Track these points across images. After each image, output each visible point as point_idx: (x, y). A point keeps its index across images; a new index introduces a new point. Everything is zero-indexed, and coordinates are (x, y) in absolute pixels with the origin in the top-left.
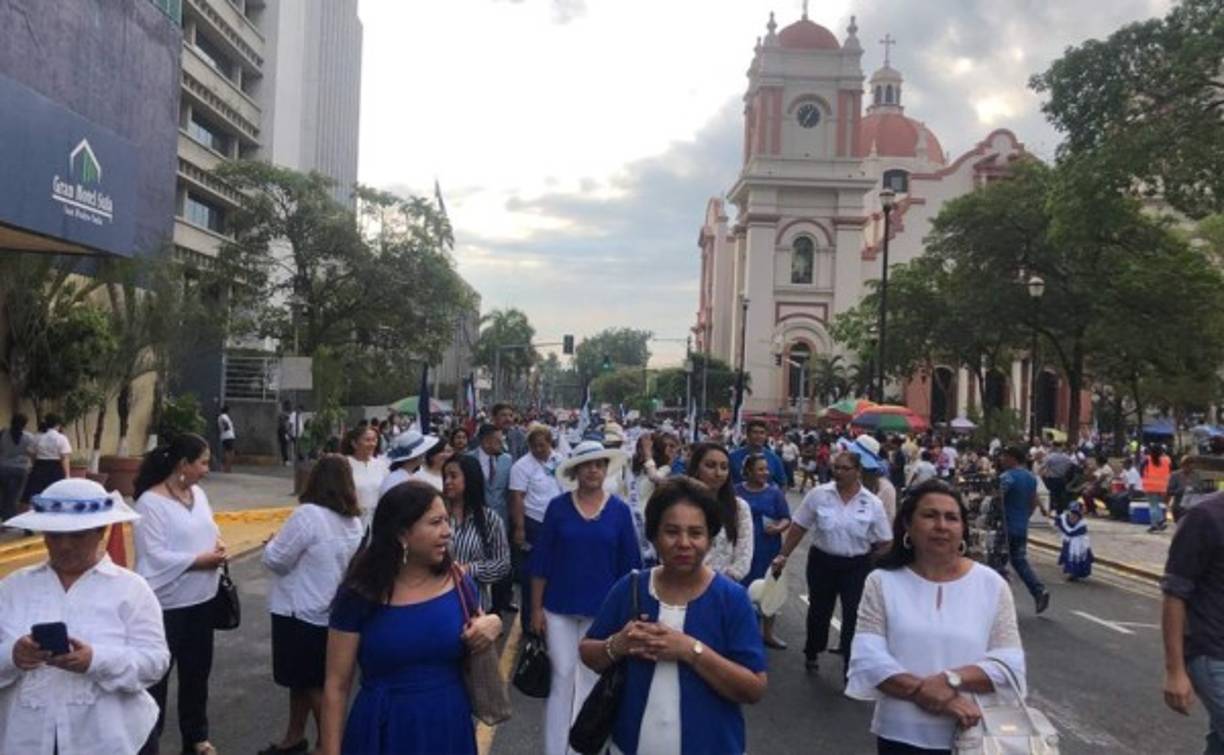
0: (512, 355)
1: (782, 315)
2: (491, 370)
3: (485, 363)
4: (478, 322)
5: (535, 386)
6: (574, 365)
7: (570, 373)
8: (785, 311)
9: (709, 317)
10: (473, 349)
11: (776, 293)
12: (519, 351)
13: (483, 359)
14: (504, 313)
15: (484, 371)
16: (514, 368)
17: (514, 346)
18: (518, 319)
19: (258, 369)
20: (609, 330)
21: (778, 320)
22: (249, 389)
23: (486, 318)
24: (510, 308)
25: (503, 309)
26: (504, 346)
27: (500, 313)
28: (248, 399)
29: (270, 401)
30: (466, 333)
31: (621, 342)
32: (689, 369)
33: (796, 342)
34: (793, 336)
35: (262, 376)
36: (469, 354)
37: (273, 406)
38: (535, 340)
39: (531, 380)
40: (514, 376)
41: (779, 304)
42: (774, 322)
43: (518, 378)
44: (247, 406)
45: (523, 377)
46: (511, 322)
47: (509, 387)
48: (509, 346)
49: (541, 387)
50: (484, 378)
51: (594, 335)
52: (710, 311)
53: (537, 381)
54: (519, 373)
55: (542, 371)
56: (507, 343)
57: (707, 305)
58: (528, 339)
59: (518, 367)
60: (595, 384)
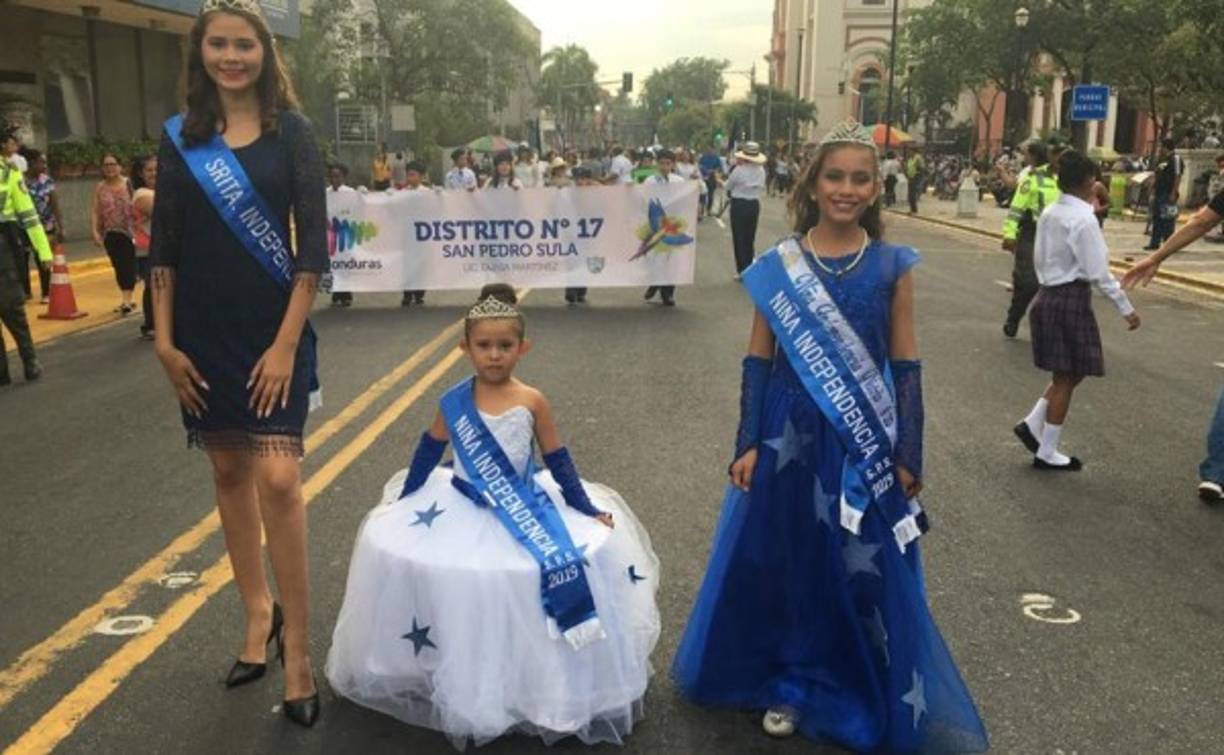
0: (575, 95)
1: (852, 39)
2: (555, 112)
3: (549, 103)
4: (539, 62)
5: (602, 125)
6: (643, 101)
7: (641, 110)
8: (855, 35)
9: (782, 45)
10: (535, 89)
11: (846, 16)
12: (582, 91)
13: (545, 99)
14: (564, 48)
15: (547, 111)
16: (577, 108)
17: (577, 85)
18: (578, 55)
19: (358, 116)
20: (682, 61)
21: (848, 45)
22: (350, 133)
23: (548, 56)
24: (571, 44)
25: (564, 45)
26: (568, 86)
27: (560, 49)
28: (353, 142)
29: (371, 143)
30: (527, 74)
31: (694, 74)
32: (754, 102)
33: (865, 69)
34: (864, 62)
35: (362, 122)
36: (531, 94)
37: (374, 147)
38: (598, 78)
39: (598, 119)
40: (578, 115)
41: (849, 28)
42: (843, 48)
43: (582, 118)
44: (353, 148)
45: (587, 116)
46: (572, 59)
47: (575, 128)
48: (572, 85)
49: (609, 128)
50: (547, 119)
51: (666, 66)
52: (782, 36)
53: (605, 120)
54: (583, 112)
55: (610, 109)
56: (570, 83)
57: (780, 29)
58: (591, 76)
59: (582, 107)
60: (664, 122)
